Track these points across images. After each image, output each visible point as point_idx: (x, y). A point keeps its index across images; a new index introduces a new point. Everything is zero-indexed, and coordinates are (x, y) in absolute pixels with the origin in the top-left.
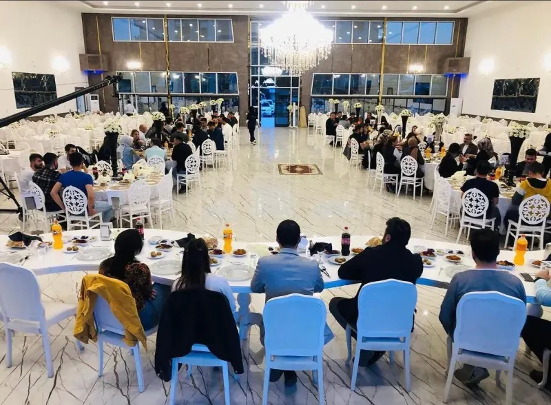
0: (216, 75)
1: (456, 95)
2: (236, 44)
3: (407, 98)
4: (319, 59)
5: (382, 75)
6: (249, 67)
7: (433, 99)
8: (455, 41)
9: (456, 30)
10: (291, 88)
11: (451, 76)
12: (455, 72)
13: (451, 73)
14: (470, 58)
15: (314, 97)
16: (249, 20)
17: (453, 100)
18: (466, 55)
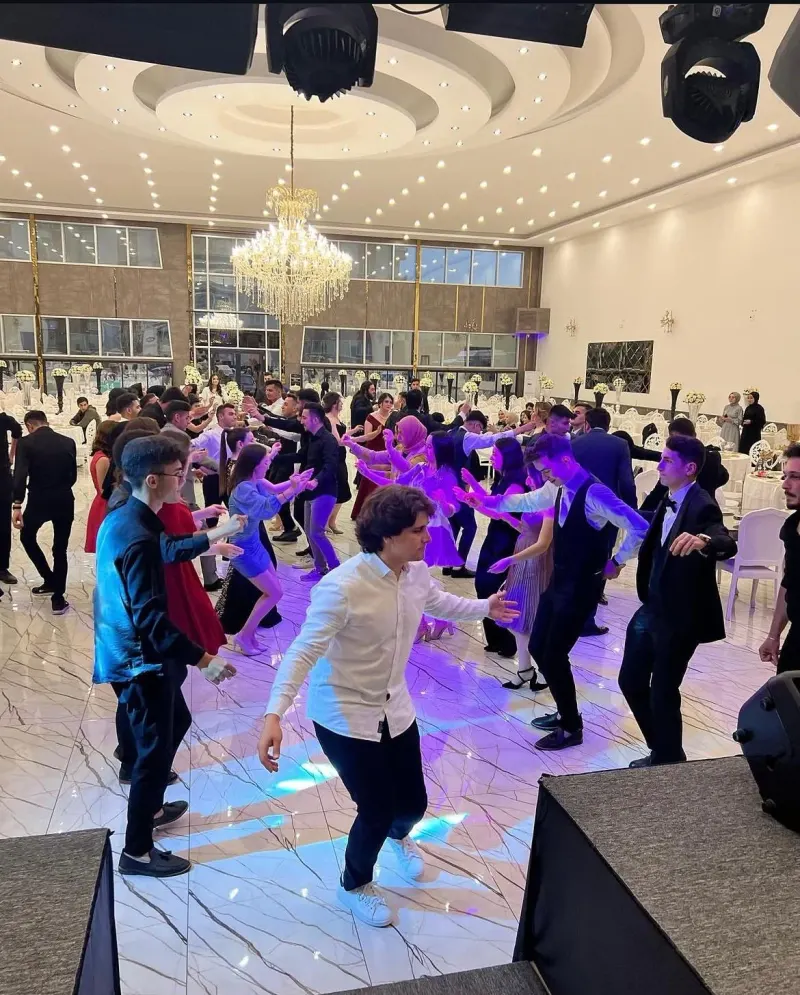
0: (131, 324)
1: (532, 367)
2: (166, 272)
3: (457, 371)
4: (331, 300)
5: (417, 333)
6: (190, 311)
7: (498, 372)
8: (526, 282)
9: (526, 266)
10: (266, 349)
11: (523, 336)
12: (529, 332)
13: (522, 332)
14: (549, 310)
15: (306, 367)
16: (188, 232)
17: (528, 375)
18: (543, 306)
